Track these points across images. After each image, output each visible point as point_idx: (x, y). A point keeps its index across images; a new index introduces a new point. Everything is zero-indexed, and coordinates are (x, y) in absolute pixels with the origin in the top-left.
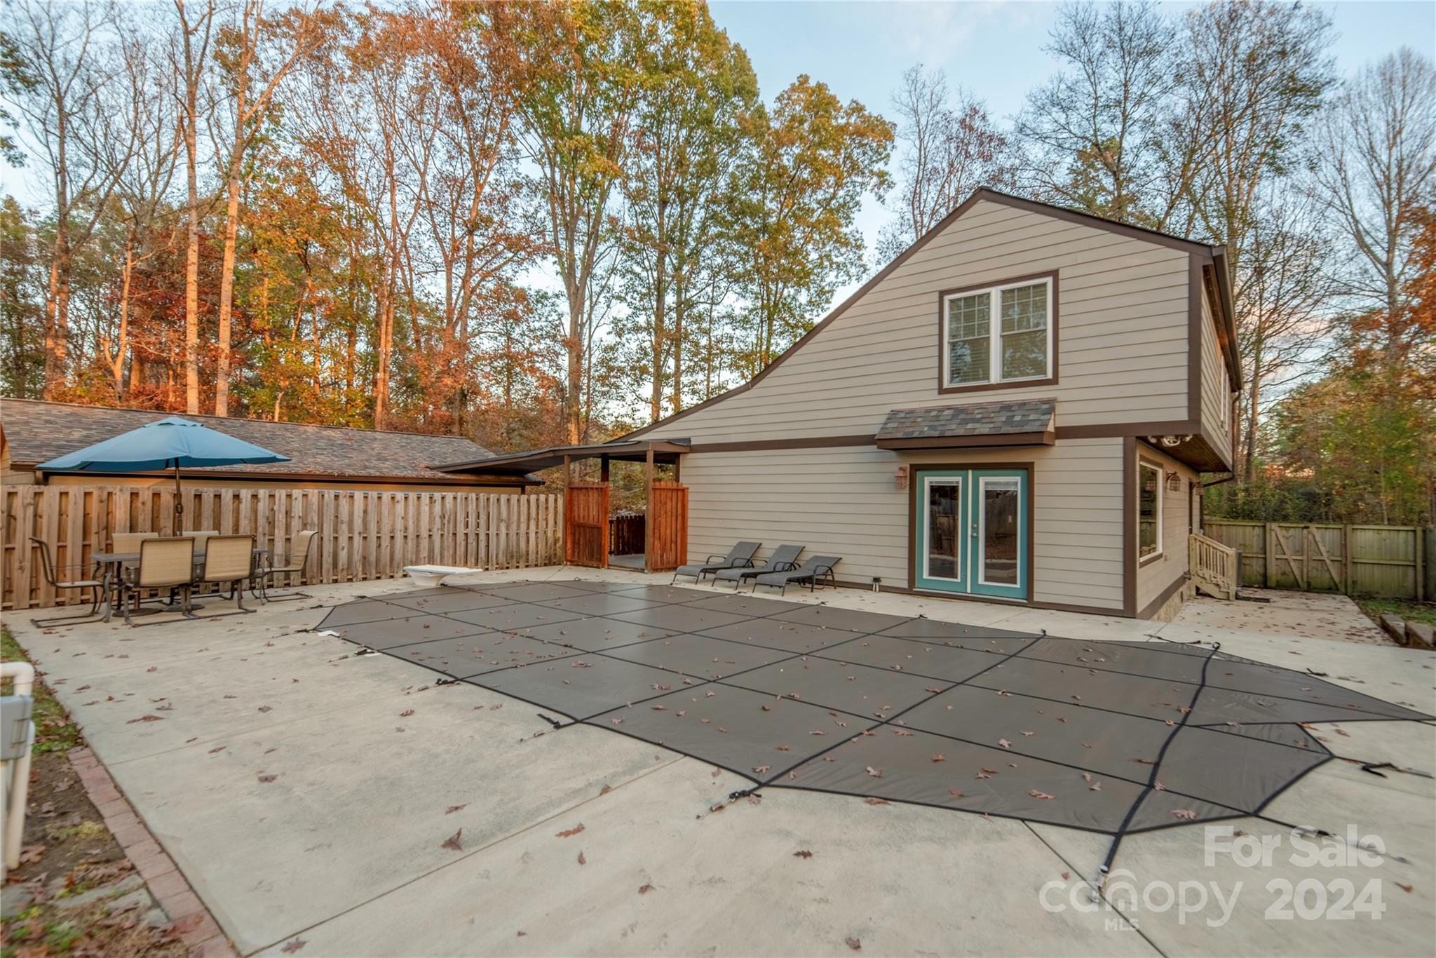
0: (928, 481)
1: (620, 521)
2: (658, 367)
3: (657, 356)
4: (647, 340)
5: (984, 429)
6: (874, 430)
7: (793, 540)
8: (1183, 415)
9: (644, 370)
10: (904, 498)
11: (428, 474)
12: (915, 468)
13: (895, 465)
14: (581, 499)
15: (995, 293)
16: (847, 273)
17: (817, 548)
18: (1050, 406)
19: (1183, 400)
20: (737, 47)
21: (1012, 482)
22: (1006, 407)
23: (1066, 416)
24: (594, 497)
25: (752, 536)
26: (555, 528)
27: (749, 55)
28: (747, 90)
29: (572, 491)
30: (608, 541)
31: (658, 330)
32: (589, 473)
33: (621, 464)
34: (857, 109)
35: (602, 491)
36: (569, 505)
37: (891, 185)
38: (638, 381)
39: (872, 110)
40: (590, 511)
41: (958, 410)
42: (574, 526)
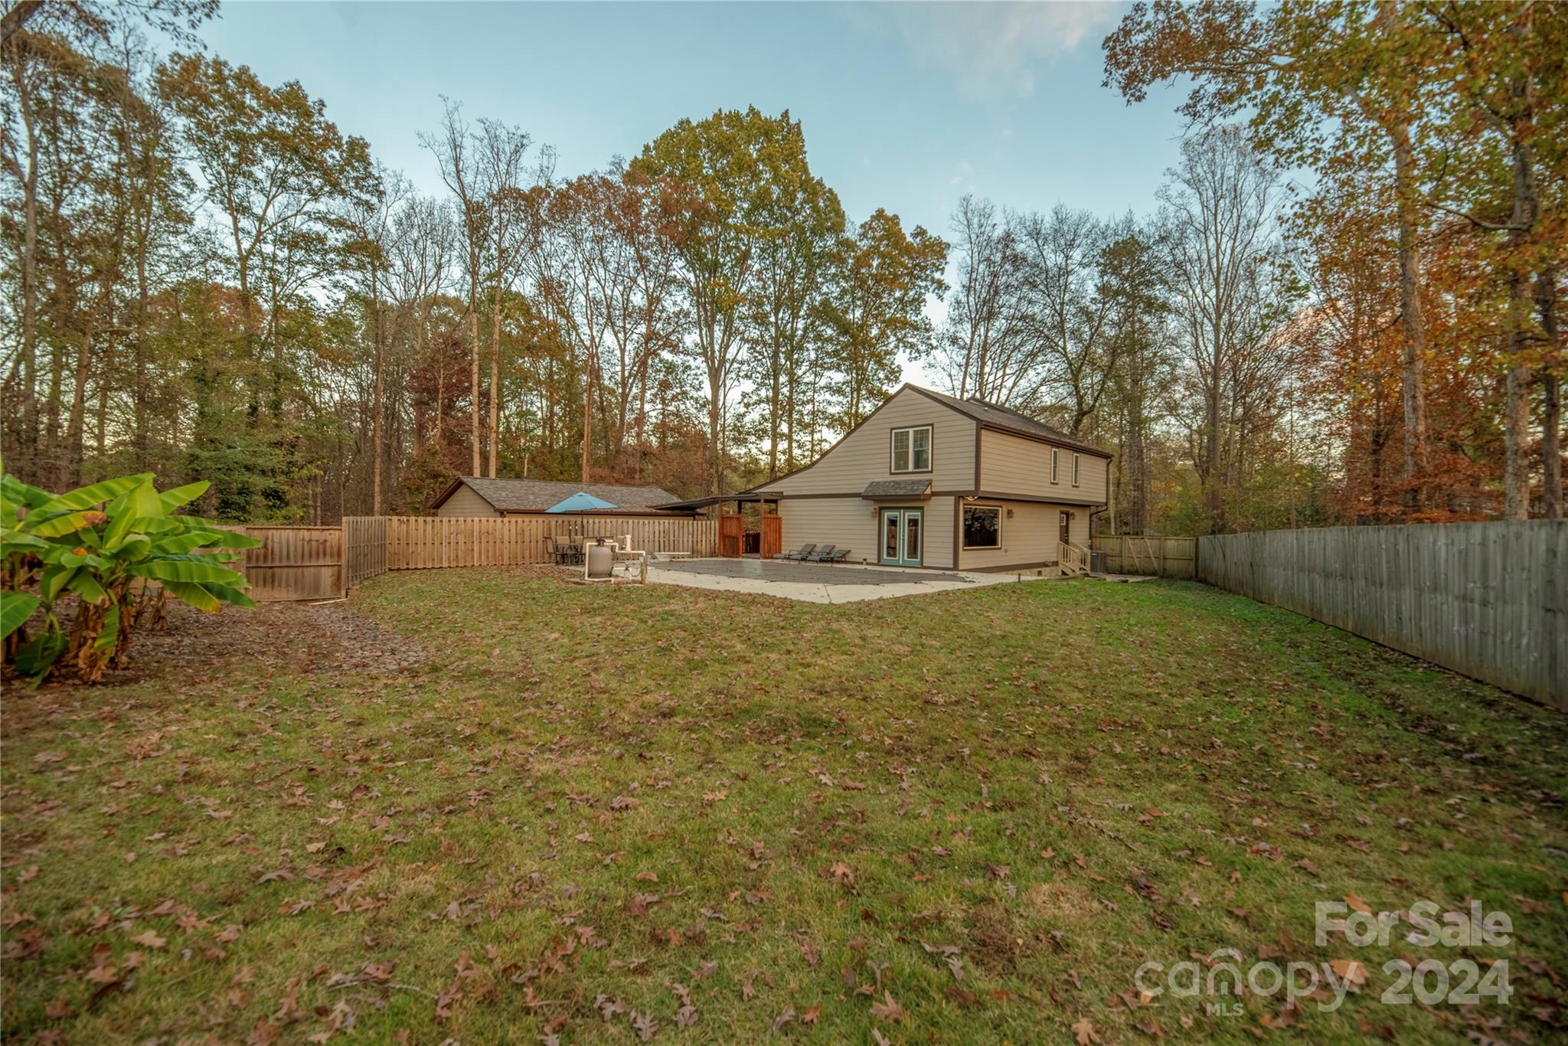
0: (887, 515)
1: (748, 536)
2: (775, 428)
3: (774, 422)
4: (766, 409)
5: (901, 492)
6: (862, 491)
7: (829, 542)
8: (973, 488)
9: (765, 431)
10: (876, 522)
11: (648, 510)
12: (881, 509)
13: (872, 506)
14: (728, 523)
15: (911, 431)
16: (918, 351)
17: (841, 546)
18: (930, 483)
19: (973, 482)
20: (830, 191)
21: (917, 514)
22: (914, 482)
23: (937, 487)
24: (734, 523)
25: (812, 541)
26: (714, 537)
27: (840, 197)
28: (838, 227)
29: (723, 519)
30: (742, 546)
31: (774, 401)
32: (731, 509)
33: (749, 504)
34: (920, 232)
35: (738, 519)
36: (722, 526)
37: (948, 288)
38: (760, 438)
39: (932, 233)
40: (732, 529)
41: (896, 483)
42: (724, 536)
